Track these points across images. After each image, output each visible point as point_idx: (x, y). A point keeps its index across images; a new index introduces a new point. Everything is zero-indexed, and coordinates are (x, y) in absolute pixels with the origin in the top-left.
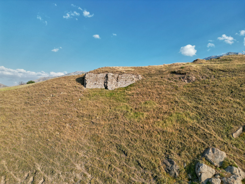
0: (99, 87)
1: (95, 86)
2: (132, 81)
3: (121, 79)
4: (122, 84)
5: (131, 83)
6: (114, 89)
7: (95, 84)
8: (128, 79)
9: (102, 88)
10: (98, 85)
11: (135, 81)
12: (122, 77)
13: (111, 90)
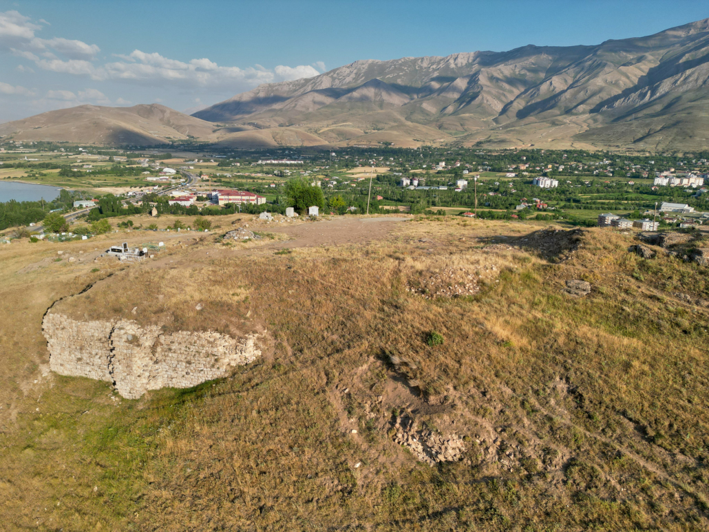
0: (95, 376)
1: (79, 367)
2: (213, 366)
3: (170, 355)
4: (174, 375)
5: (209, 375)
6: (138, 397)
7: (79, 359)
8: (197, 355)
9: (104, 378)
10: (87, 363)
11: (223, 369)
12: (173, 347)
13: (128, 397)
